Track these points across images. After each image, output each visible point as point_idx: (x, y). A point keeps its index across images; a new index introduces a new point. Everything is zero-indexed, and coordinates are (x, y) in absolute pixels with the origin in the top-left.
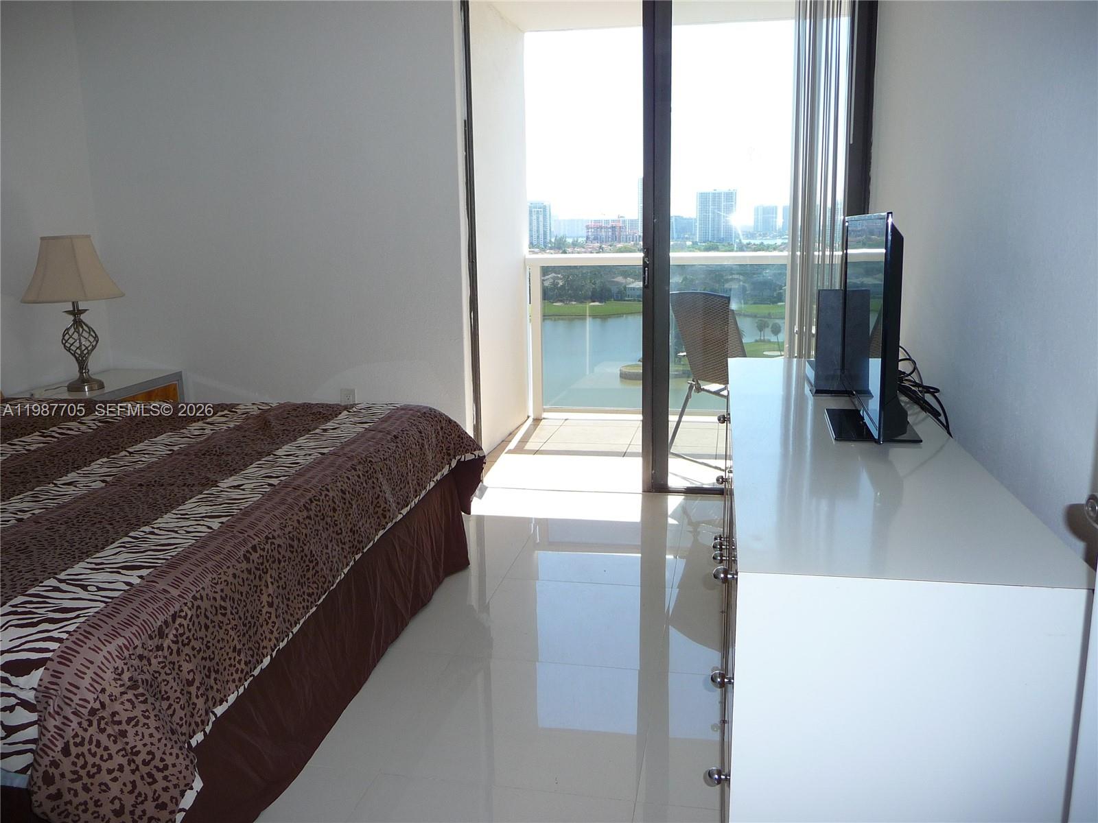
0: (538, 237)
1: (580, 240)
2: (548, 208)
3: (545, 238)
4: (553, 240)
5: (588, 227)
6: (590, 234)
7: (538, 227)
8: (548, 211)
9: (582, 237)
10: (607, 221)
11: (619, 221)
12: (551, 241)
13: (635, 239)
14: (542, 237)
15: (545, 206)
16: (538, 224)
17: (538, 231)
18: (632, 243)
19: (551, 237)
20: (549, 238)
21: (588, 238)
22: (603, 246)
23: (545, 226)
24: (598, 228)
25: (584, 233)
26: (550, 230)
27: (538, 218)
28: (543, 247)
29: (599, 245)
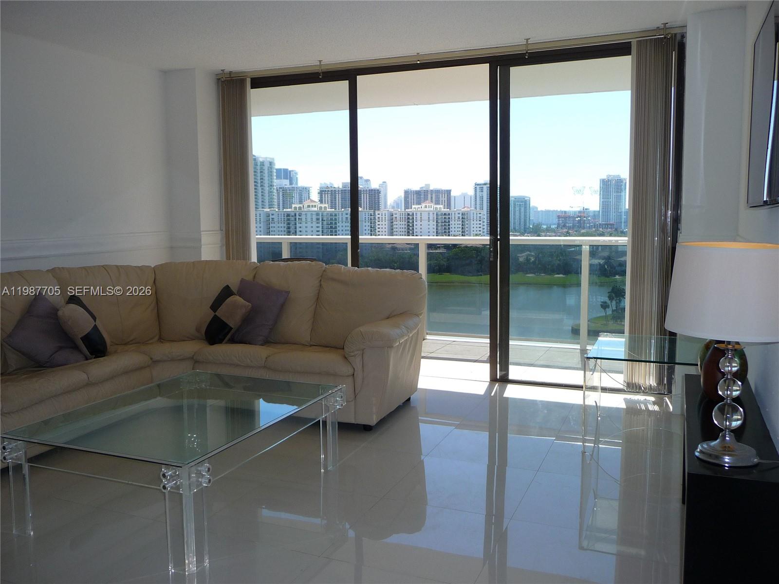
0: (520, 224)
1: (553, 227)
2: (528, 203)
3: (525, 225)
4: (531, 226)
5: (559, 217)
6: (561, 222)
7: (520, 217)
8: (528, 204)
9: (555, 224)
10: (575, 212)
11: (584, 212)
12: (529, 227)
13: (596, 227)
14: (522, 223)
15: (526, 200)
16: (520, 213)
17: (520, 219)
18: (594, 229)
19: (529, 223)
20: (528, 225)
21: (558, 225)
22: (570, 231)
23: (525, 216)
24: (566, 218)
25: (556, 221)
26: (529, 219)
27: (520, 209)
28: (523, 231)
29: (567, 230)
